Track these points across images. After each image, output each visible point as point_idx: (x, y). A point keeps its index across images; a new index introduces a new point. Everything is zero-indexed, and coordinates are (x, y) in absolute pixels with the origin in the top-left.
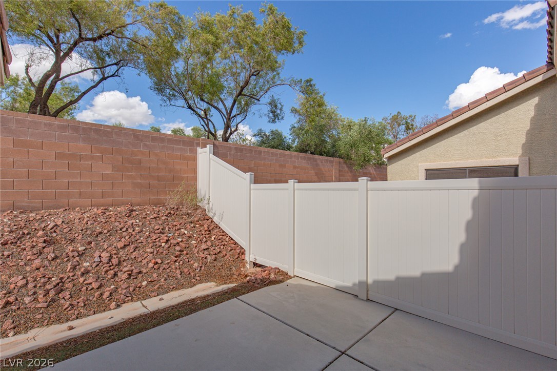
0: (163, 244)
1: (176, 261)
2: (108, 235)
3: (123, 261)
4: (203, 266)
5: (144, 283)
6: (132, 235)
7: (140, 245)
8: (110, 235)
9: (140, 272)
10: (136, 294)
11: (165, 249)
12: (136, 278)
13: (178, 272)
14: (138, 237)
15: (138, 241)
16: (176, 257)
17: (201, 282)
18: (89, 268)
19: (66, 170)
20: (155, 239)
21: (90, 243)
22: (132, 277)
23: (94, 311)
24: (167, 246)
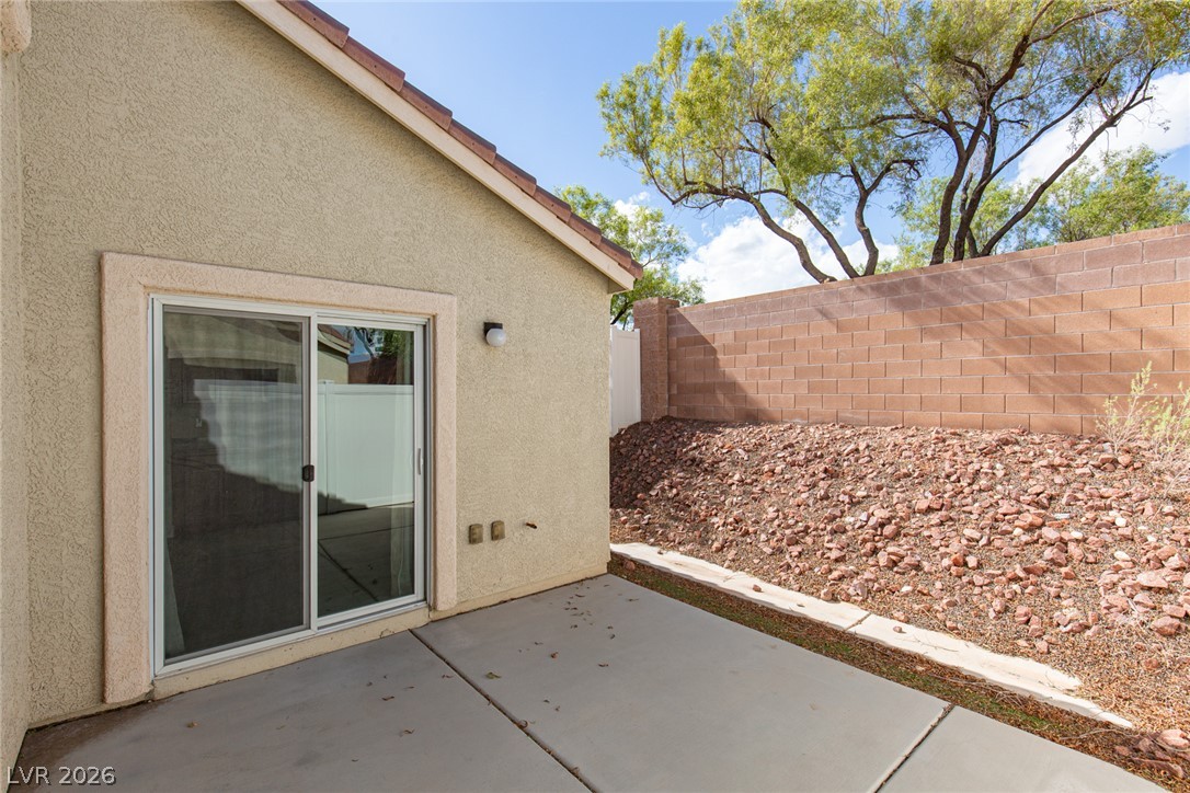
0: (1017, 531)
1: (1016, 579)
2: (917, 481)
3: (905, 536)
4: (1094, 628)
5: (906, 589)
6: (962, 492)
7: (963, 516)
8: (920, 484)
9: (918, 567)
10: (875, 598)
11: (1014, 543)
12: (903, 574)
13: (997, 604)
14: (969, 500)
15: (965, 509)
16: (1027, 571)
17: (1043, 657)
18: (849, 527)
19: (900, 360)
20: (1005, 515)
21: (879, 488)
22: (895, 569)
23: (801, 588)
24: (1026, 538)
